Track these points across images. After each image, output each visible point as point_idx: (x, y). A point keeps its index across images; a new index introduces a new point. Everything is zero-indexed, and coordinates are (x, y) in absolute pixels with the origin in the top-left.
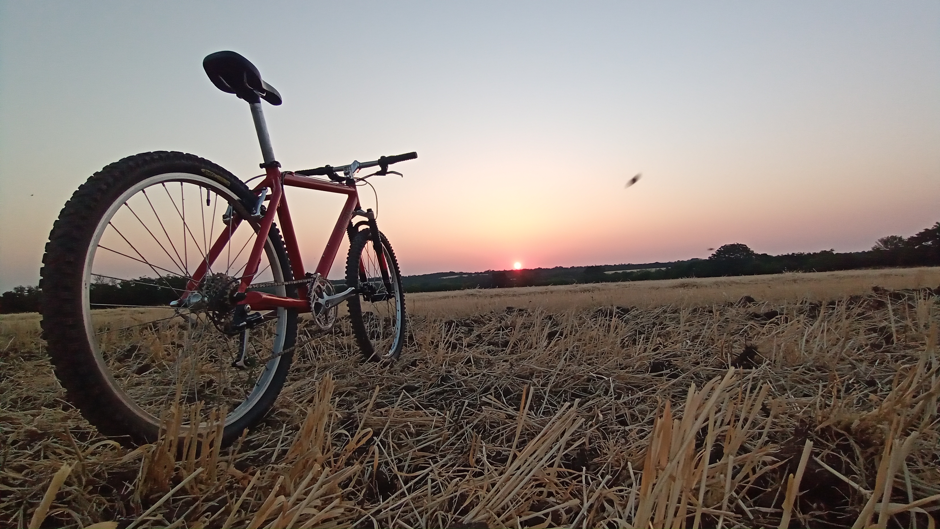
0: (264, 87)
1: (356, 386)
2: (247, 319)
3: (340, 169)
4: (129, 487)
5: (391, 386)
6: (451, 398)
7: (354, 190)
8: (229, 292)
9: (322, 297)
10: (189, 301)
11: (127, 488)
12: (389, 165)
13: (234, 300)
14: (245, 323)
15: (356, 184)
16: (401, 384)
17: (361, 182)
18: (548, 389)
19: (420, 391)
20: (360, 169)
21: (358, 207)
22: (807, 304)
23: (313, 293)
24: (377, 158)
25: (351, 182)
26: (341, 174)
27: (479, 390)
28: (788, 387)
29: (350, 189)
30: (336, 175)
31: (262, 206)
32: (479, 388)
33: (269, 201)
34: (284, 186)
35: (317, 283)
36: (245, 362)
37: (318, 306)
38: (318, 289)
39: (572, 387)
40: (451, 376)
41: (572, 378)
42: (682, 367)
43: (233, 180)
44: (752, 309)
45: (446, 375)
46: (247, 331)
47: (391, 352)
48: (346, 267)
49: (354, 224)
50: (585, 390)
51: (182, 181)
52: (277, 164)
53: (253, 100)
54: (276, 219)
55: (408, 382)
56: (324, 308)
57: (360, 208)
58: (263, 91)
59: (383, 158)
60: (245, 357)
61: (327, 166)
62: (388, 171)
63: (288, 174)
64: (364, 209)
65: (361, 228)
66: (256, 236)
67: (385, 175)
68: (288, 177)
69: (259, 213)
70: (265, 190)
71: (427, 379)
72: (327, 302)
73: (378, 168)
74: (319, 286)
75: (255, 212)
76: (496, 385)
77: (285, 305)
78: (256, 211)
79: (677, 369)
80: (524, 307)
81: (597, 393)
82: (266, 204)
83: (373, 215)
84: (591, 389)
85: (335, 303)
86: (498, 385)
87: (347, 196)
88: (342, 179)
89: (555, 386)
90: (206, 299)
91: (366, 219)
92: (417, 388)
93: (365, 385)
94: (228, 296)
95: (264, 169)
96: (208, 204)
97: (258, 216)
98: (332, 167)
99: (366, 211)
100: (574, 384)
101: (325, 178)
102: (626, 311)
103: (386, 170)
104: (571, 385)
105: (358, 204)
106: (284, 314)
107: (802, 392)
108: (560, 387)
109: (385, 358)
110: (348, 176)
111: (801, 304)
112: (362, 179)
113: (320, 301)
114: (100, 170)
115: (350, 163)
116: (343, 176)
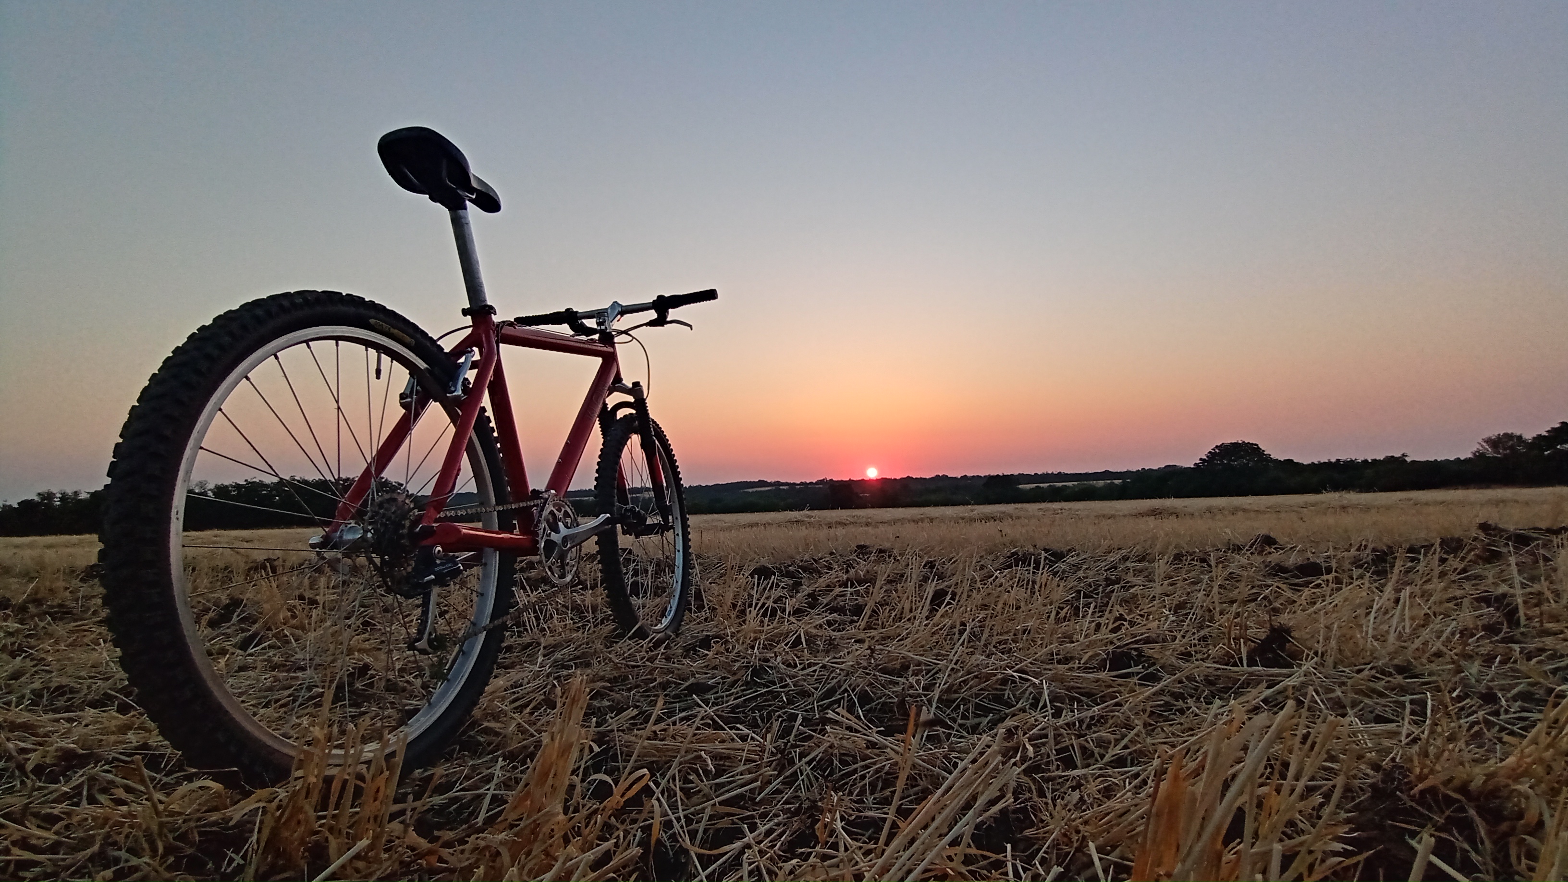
0: (474, 184)
1: (609, 681)
2: (437, 569)
3: (589, 315)
4: (234, 860)
5: (668, 683)
6: (770, 706)
7: (611, 350)
8: (407, 523)
9: (557, 531)
10: (341, 537)
11: (232, 860)
12: (670, 310)
13: (415, 538)
14: (433, 577)
15: (616, 340)
16: (685, 679)
17: (624, 338)
18: (936, 694)
19: (717, 692)
20: (622, 316)
21: (618, 379)
22: (1368, 551)
23: (543, 525)
24: (651, 298)
25: (607, 338)
26: (591, 323)
27: (817, 694)
28: (1347, 701)
29: (605, 349)
30: (583, 324)
31: (466, 379)
32: (816, 689)
33: (476, 370)
34: (501, 345)
35: (550, 508)
36: (430, 642)
37: (550, 545)
38: (550, 516)
39: (976, 694)
40: (769, 667)
41: (976, 677)
42: (1162, 661)
43: (419, 336)
44: (1275, 557)
45: (761, 666)
46: (436, 590)
47: (665, 622)
48: (596, 479)
49: (610, 407)
50: (998, 699)
51: (337, 339)
52: (491, 310)
53: (455, 206)
54: (486, 401)
55: (697, 676)
56: (560, 548)
57: (621, 380)
58: (472, 190)
59: (660, 297)
60: (430, 634)
61: (568, 310)
62: (668, 319)
63: (508, 325)
64: (628, 382)
65: (621, 414)
66: (452, 430)
67: (663, 326)
68: (507, 330)
69: (459, 392)
70: (470, 352)
71: (729, 672)
72: (565, 539)
73: (652, 315)
74: (552, 513)
75: (453, 389)
76: (845, 686)
77: (496, 544)
78: (455, 387)
79: (1154, 664)
80: (887, 545)
81: (1019, 705)
82: (471, 375)
83: (642, 392)
84: (1009, 698)
85: (577, 541)
86: (850, 686)
87: (599, 361)
88: (592, 331)
89: (949, 690)
90: (369, 535)
91: (631, 399)
92: (711, 687)
93: (624, 680)
94: (405, 531)
95: (469, 317)
96: (378, 377)
97: (459, 396)
98: (577, 312)
99: (630, 386)
100: (979, 687)
101: (565, 329)
102: (1058, 556)
103: (666, 317)
104: (975, 690)
105: (618, 373)
106: (495, 560)
107: (1371, 712)
108: (956, 692)
109: (658, 632)
110: (603, 327)
111: (1358, 550)
112: (626, 332)
113: (554, 537)
114: (208, 322)
115: (606, 305)
116: (595, 326)
